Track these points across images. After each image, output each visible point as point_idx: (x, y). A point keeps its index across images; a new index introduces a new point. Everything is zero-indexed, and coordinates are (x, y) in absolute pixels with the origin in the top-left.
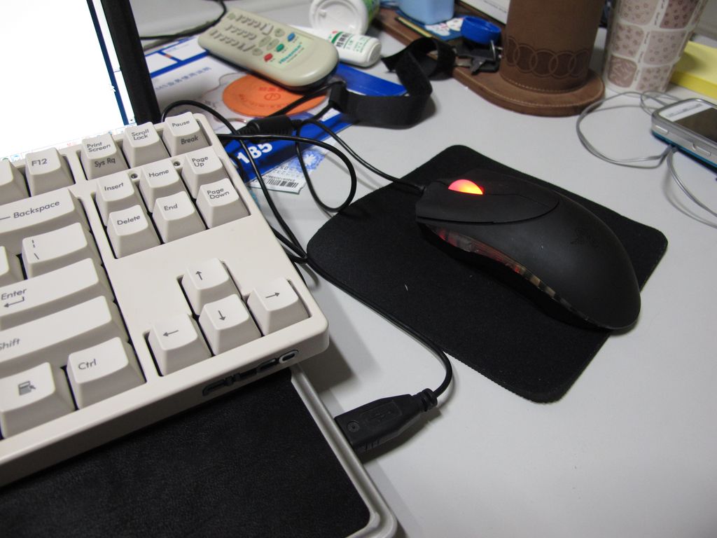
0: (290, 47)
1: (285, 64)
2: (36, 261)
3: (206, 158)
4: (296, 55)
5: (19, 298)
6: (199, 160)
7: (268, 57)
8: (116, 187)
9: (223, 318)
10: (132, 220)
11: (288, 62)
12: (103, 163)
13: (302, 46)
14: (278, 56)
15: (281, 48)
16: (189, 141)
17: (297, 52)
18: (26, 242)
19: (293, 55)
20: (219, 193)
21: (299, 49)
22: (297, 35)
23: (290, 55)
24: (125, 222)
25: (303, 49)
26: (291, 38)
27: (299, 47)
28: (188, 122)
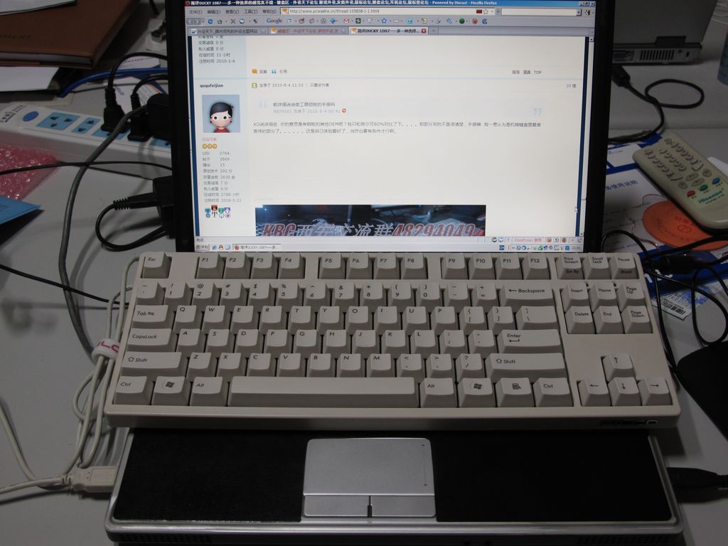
0: (713, 189)
1: (703, 204)
2: (528, 321)
3: (635, 289)
4: (715, 199)
5: (517, 339)
6: (630, 289)
7: (691, 194)
8: (578, 291)
9: (624, 388)
10: (583, 315)
11: (707, 203)
12: (571, 272)
13: (724, 192)
14: (700, 195)
15: (704, 188)
16: (626, 272)
17: (717, 196)
18: (523, 308)
19: (713, 198)
20: (638, 314)
21: (720, 195)
22: (721, 180)
23: (710, 198)
24: (580, 315)
25: (723, 195)
26: (716, 181)
27: (720, 192)
28: (628, 260)
